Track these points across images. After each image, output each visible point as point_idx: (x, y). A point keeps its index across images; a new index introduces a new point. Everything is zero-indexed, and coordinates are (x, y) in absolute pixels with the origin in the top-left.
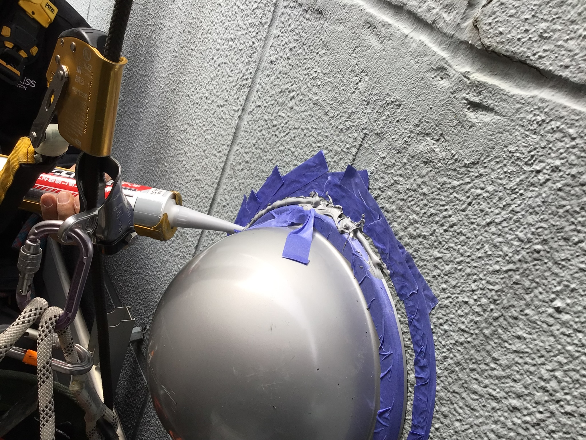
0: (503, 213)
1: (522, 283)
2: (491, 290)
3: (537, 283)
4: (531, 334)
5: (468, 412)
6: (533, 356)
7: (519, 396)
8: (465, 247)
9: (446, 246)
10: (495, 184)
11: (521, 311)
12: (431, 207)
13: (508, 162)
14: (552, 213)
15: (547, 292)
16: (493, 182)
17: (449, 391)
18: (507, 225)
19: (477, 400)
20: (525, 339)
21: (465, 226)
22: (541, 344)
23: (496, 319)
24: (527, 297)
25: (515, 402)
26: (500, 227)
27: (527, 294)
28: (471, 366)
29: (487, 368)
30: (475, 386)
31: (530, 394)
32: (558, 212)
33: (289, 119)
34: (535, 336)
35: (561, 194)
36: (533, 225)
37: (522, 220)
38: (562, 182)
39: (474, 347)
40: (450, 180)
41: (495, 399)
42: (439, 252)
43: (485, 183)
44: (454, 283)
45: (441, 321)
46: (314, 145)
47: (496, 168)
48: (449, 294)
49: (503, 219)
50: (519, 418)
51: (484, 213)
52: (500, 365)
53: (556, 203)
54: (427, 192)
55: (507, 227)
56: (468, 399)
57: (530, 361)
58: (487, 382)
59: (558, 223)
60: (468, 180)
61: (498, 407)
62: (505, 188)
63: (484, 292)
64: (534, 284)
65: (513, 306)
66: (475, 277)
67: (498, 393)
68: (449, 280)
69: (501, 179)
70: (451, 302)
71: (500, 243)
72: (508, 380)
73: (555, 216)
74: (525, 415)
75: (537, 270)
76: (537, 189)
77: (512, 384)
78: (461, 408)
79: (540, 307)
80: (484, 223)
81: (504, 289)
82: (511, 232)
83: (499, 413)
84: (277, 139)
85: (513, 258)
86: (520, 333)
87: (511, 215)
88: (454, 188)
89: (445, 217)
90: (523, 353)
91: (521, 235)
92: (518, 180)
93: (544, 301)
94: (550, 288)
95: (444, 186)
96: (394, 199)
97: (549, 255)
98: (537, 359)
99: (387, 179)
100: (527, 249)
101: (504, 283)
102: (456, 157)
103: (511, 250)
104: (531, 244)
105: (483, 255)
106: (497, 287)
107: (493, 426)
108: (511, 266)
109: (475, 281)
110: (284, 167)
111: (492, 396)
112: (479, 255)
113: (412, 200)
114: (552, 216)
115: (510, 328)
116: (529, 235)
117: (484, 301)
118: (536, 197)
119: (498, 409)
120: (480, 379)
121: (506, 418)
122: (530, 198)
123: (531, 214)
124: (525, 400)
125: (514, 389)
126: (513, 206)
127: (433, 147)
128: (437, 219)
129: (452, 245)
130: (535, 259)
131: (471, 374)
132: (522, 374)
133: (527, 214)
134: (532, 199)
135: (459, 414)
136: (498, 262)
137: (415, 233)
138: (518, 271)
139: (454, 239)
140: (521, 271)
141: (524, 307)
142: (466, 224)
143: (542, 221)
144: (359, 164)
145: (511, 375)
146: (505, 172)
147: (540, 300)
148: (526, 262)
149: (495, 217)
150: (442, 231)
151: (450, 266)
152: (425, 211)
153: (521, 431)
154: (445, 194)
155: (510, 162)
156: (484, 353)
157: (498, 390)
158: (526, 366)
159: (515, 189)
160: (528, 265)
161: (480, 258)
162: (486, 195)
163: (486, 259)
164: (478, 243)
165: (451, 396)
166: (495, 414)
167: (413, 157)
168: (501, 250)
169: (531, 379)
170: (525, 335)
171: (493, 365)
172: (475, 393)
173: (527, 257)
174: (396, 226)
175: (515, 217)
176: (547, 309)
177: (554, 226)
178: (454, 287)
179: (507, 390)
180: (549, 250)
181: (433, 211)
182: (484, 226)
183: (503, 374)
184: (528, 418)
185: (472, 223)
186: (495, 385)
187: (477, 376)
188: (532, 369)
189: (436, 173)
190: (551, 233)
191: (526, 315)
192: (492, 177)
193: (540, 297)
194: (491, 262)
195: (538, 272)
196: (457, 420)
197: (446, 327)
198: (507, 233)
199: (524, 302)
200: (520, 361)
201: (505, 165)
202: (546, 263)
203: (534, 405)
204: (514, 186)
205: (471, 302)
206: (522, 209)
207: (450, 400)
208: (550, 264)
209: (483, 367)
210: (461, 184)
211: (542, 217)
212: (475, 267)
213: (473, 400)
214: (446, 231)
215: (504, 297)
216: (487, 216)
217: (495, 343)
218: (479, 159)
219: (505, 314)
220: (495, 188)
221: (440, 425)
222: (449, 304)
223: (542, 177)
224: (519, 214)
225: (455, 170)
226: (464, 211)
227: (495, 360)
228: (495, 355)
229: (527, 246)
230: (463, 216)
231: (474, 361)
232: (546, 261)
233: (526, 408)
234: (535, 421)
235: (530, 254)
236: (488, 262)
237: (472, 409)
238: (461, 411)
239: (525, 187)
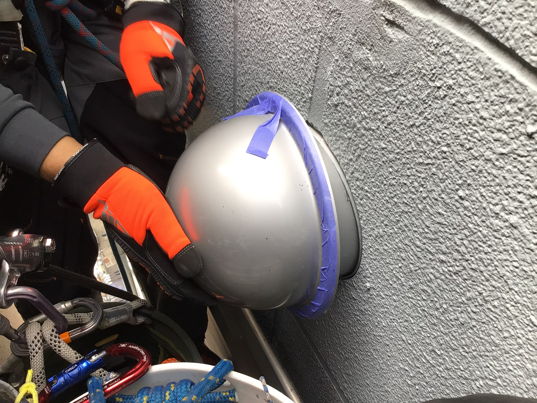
0: (420, 118)
1: (438, 174)
2: (419, 177)
3: (447, 176)
4: (446, 212)
5: (416, 259)
6: (450, 227)
7: (444, 253)
8: (399, 142)
9: (388, 140)
10: (413, 94)
11: (439, 195)
12: (374, 107)
13: (418, 77)
14: (451, 123)
15: (453, 183)
16: (410, 91)
17: (403, 244)
18: (424, 128)
19: (420, 252)
20: (443, 215)
21: (398, 125)
22: (454, 220)
23: (424, 198)
24: (441, 185)
25: (443, 257)
26: (419, 130)
27: (442, 183)
28: (414, 229)
29: (423, 231)
30: (418, 243)
31: (450, 253)
32: (455, 123)
33: (268, 15)
34: (449, 214)
35: (455, 108)
36: (440, 131)
37: (432, 126)
38: (456, 99)
39: (414, 216)
40: (383, 86)
41: (430, 253)
42: (384, 143)
43: (406, 91)
44: (396, 168)
45: (392, 195)
46: (289, 41)
47: (411, 81)
48: (394, 176)
49: (420, 123)
50: (446, 268)
51: (408, 117)
52: (431, 231)
53: (453, 115)
54: (370, 94)
55: (424, 130)
56: (415, 250)
57: (448, 231)
58: (424, 241)
59: (455, 132)
60: (394, 88)
61: (433, 259)
62: (419, 98)
63: (415, 178)
64: (445, 177)
65: (434, 191)
66: (408, 166)
67: (432, 249)
68: (393, 166)
69: (415, 90)
70: (396, 182)
71: (421, 142)
72: (437, 242)
73: (453, 125)
74: (449, 267)
75: (446, 166)
76: (439, 102)
77: (439, 245)
78: (412, 255)
79: (450, 194)
80: (408, 125)
81: (427, 177)
82: (426, 134)
83: (434, 262)
84: (264, 32)
85: (430, 155)
86: (440, 211)
87: (425, 121)
88: (386, 93)
89: (384, 116)
90: (443, 224)
91: (433, 138)
92: (427, 92)
93: (452, 190)
94: (455, 181)
95: (380, 90)
96: (350, 97)
97: (452, 156)
98: (452, 230)
99: (342, 79)
100: (438, 149)
101: (427, 173)
102: (384, 67)
103: (428, 149)
104: (440, 145)
105: (411, 150)
106: (423, 176)
107: (432, 270)
108: (429, 161)
109: (408, 169)
110: (274, 58)
111: (429, 250)
112: (409, 150)
113: (362, 99)
114: (451, 125)
115: (433, 206)
116: (438, 139)
117: (416, 184)
118: (440, 108)
119: (434, 260)
120: (420, 238)
121: (438, 266)
122: (436, 109)
123: (438, 121)
124: (448, 256)
125: (440, 248)
126: (426, 114)
127: (367, 56)
128: (379, 117)
129: (391, 139)
130: (444, 158)
131: (415, 234)
132: (444, 239)
133: (435, 122)
134: (437, 109)
135: (411, 260)
136: (421, 156)
137: (367, 126)
138: (434, 165)
139: (392, 135)
140: (436, 165)
141: (440, 192)
142: (398, 124)
143: (446, 128)
144: (322, 62)
145: (438, 238)
146: (418, 85)
147: (450, 189)
148: (439, 159)
149: (415, 120)
150: (383, 127)
151: (392, 155)
152: (371, 109)
153: (448, 276)
154: (382, 97)
155: (420, 76)
156: (420, 221)
157: (432, 247)
158: (446, 234)
159: (425, 100)
160: (440, 161)
161: (409, 151)
162: (407, 102)
163: (413, 153)
164: (407, 140)
165: (405, 247)
166: (432, 263)
167: (356, 62)
168: (422, 148)
169: (450, 243)
170: (443, 213)
171: (426, 230)
172: (418, 247)
173: (438, 155)
174: (354, 119)
175: (428, 123)
176: (455, 196)
177: (453, 133)
178: (397, 171)
179: (437, 248)
180: (452, 152)
181: (376, 110)
182: (409, 128)
183: (433, 237)
184: (451, 269)
185: (402, 124)
186: (429, 243)
187: (418, 236)
188: (450, 236)
189: (373, 79)
190: (452, 138)
191: (442, 198)
192: (410, 88)
193: (450, 186)
194: (416, 156)
195: (447, 168)
196: (411, 263)
197: (395, 200)
198: (424, 135)
199: (440, 188)
200: (442, 230)
201: (417, 79)
202: (451, 162)
203: (454, 261)
204: (424, 97)
205: (408, 184)
206: (432, 117)
207: (405, 249)
208: (453, 163)
209: (421, 230)
210: (391, 91)
211: (445, 125)
212: (408, 158)
213: (418, 251)
214: (386, 127)
215: (428, 183)
216: (410, 119)
217: (426, 215)
218: (399, 71)
219: (430, 196)
220: (412, 97)
221: (402, 265)
222: (395, 184)
223: (441, 93)
224: (430, 121)
225: (385, 78)
226: (395, 113)
227: (428, 227)
228: (427, 223)
229: (438, 147)
230: (395, 118)
231: (415, 225)
232: (451, 160)
233: (449, 262)
234: (455, 271)
235: (440, 153)
236: (415, 156)
237: (418, 258)
238: (412, 258)
239: (432, 99)
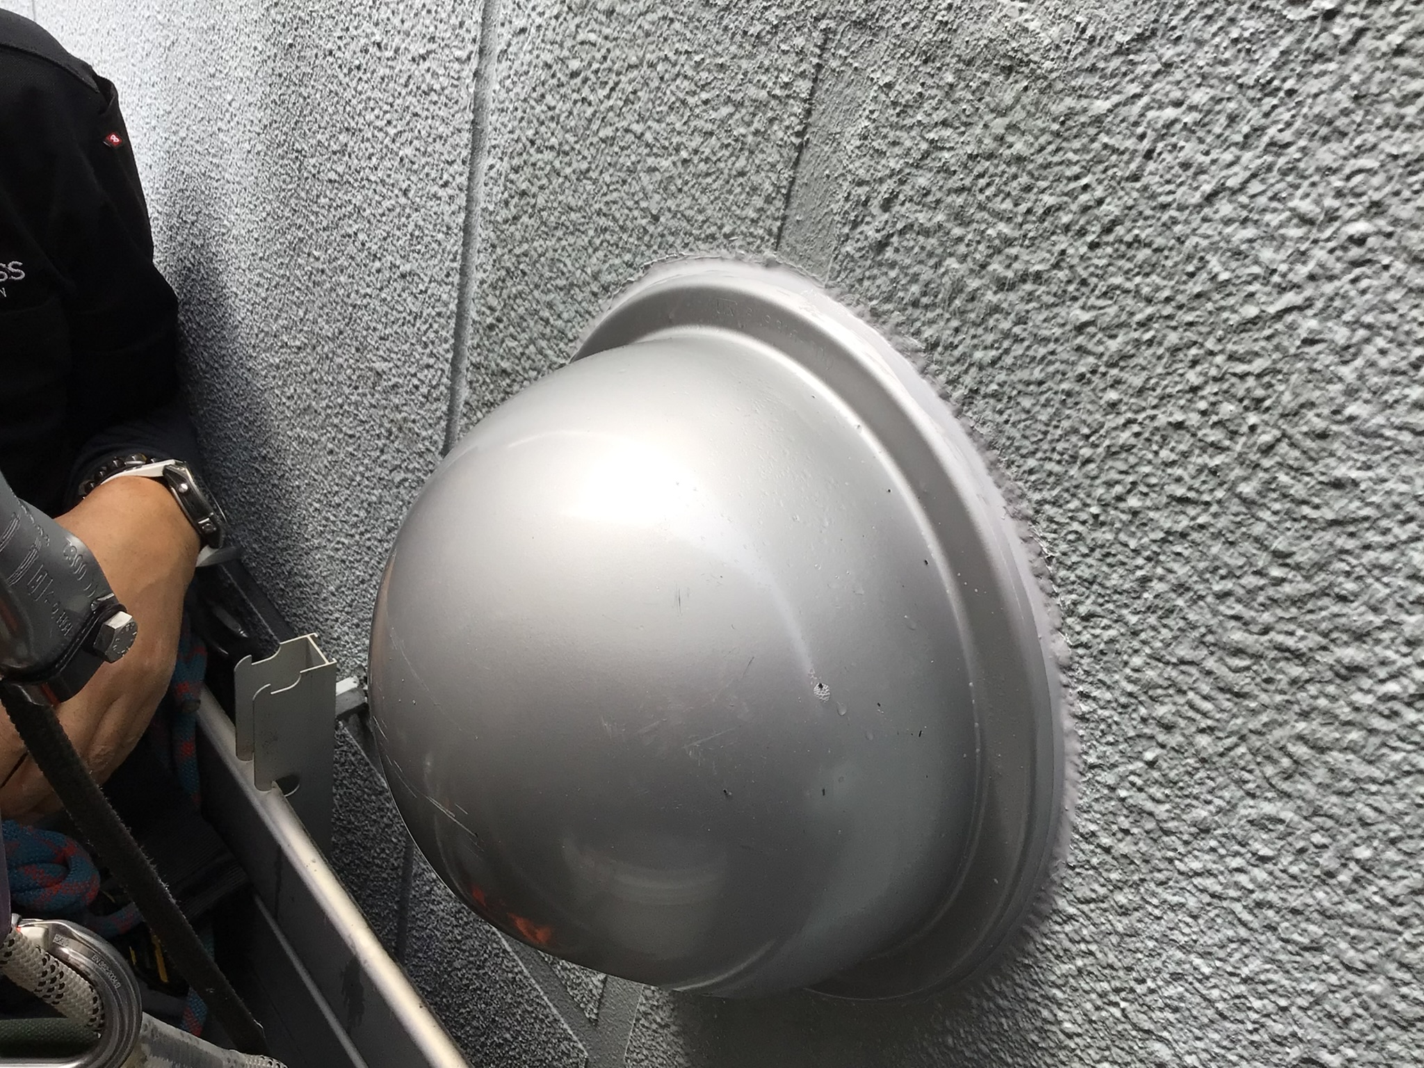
0: (1247, 156)
1: (1327, 336)
2: (1243, 377)
3: (1369, 327)
4: (1369, 468)
5: (1227, 705)
6: (1384, 523)
7: (1360, 636)
8: (1154, 277)
9: (1102, 287)
10: (1213, 82)
11: (1335, 412)
12: (1043, 191)
13: (1238, 11)
14: (1386, 124)
15: (1401, 345)
16: (1204, 77)
17: (1168, 663)
18: (1263, 187)
19: (1248, 668)
20: (1355, 483)
21: (1146, 219)
22: (1404, 488)
23: (1268, 450)
24: (1345, 371)
25: (1351, 654)
26: (1243, 199)
27: (1345, 363)
28: (1217, 587)
29: (1262, 582)
30: (1237, 636)
31: (1389, 624)
32: (1402, 117)
33: (609, 45)
34: (1382, 471)
35: (1404, 62)
36: (1334, 171)
37: (1302, 165)
38: (1403, 28)
39: (1217, 535)
40: (1084, 102)
41: (1297, 656)
42: (1083, 308)
43: (1184, 84)
44: (1137, 381)
45: (1118, 489)
46: (691, 101)
47: (1207, 36)
48: (1129, 415)
49: (1248, 174)
50: (1369, 692)
51: (1192, 170)
52: (1298, 567)
53: (1394, 91)
54: (1026, 152)
55: (1263, 192)
56: (1222, 671)
57: (1378, 539)
58: (1266, 617)
59: (1406, 148)
60: (1134, 89)
61: (1306, 676)
62: (1241, 86)
63: (1225, 386)
64: (1362, 333)
65: (1312, 405)
66: (1194, 351)
67: (1302, 638)
68: (1124, 375)
69: (1225, 63)
70: (1137, 435)
71: (1251, 241)
72: (1325, 601)
73: (1394, 129)
74: (1382, 681)
75: (1364, 292)
76: (1332, 66)
77: (1336, 609)
78: (1206, 698)
79: (1387, 389)
80: (1196, 198)
81: (1279, 366)
82: (1275, 204)
83: (1313, 689)
84: (590, 111)
85: (1290, 276)
86: (1342, 471)
87: (1269, 158)
88: (1098, 120)
89: (1085, 209)
90: (1355, 521)
91: (1306, 207)
92: (1275, 53)
93: (1394, 372)
94: (1408, 333)
95: (1070, 123)
96: (939, 195)
97: (1392, 243)
98: (1397, 530)
99: (908, 143)
100: (1328, 240)
101: (1277, 348)
102: (1089, 32)
103: (1283, 255)
104: (1337, 224)
105: (1209, 286)
106: (1258, 365)
107: (1301, 726)
108: (1291, 298)
109: (1194, 363)
110: (624, 182)
111: (1288, 650)
112: (1197, 289)
113: (988, 185)
114: (1386, 132)
115: (1309, 464)
116: (1329, 202)
117: (1228, 409)
118: (1334, 89)
119: (1307, 681)
120: (1248, 614)
121: (1333, 699)
122: (1316, 96)
123: (1325, 140)
124: (1378, 642)
125: (1343, 620)
126: (1272, 131)
127: (1021, 19)
128: (1065, 219)
129: (1118, 280)
130: (1355, 264)
131: (1222, 608)
132: (1359, 578)
133: (1315, 144)
134: (1323, 96)
135: (1205, 715)
136: (1252, 295)
137: (1010, 274)
138: (1310, 306)
139: (1121, 263)
140: (1319, 304)
141: (1341, 399)
142: (1148, 212)
143: (1361, 151)
144: (824, 120)
145: (1331, 585)
146: (1235, 41)
147: (1384, 372)
148: (1331, 278)
149: (1224, 173)
150: (1084, 249)
151: (1120, 339)
152: (1029, 204)
153: (1378, 723)
154: (1077, 144)
155: (1245, 8)
156: (1248, 547)
157: (1300, 632)
158: (1370, 556)
159: (1270, 82)
160: (1337, 283)
161: (1198, 296)
162: (1189, 119)
163: (1217, 297)
164: (1189, 258)
165: (1174, 674)
166: (1301, 695)
167: (969, 63)
168: (1256, 262)
169: (1387, 585)
170: (1354, 474)
171: (1276, 572)
172: (1238, 652)
173: (1331, 261)
174: (956, 266)
175: (1281, 161)
176: (1407, 391)
177: (1396, 157)
178: (1141, 392)
179: (1324, 626)
180: (1390, 229)
181: (1049, 200)
182: (1200, 207)
183: (1308, 587)
184: (1392, 687)
185: (1165, 207)
186: (1291, 620)
187: (1239, 609)
188: (1386, 558)
189: (1042, 92)
190: (1390, 179)
191: (1351, 419)
192: (1201, 63)
193: (1384, 363)
194: (1231, 301)
195: (1368, 296)
196: (1202, 731)
197: (1133, 502)
198: (1264, 210)
199: (1339, 387)
200: (1351, 544)
201: (1232, 21)
202: (1386, 267)
203: (1405, 650)
204: (1266, 73)
205: (1194, 419)
206: (1299, 134)
207: (1173, 684)
208: (1399, 267)
209: (1251, 581)
210: (1117, 106)
211: (1358, 141)
212: (1191, 324)
213: (1237, 670)
214: (1093, 246)
215: (1281, 388)
216: (1203, 177)
217: (1275, 513)
218: (1156, 21)
219: (1290, 431)
220: (1212, 92)
221: (1158, 751)
222: (1133, 441)
223: (1342, 29)
224: (1292, 149)
225: (1093, 69)
226: (1135, 178)
227: (1281, 557)
228: (1280, 544)
229: (1328, 233)
230: (1135, 194)
231: (1223, 572)
232: (1386, 260)
233: (1383, 663)
234: (1412, 689)
235: (1339, 253)
236: (1223, 303)
237: (1238, 695)
238: (1207, 706)
239: (1299, 69)
